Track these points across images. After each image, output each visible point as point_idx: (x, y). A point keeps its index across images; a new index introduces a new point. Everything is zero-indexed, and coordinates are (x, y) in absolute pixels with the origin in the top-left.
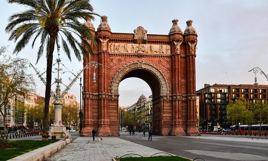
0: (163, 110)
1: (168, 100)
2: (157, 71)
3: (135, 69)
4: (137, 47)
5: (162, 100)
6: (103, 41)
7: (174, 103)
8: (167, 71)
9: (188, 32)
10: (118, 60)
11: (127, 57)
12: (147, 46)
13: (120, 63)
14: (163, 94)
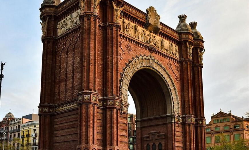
0: (175, 136)
1: (180, 123)
2: (168, 77)
3: (146, 67)
4: (148, 35)
5: (173, 121)
6: (116, 7)
7: (187, 127)
8: (177, 80)
9: (197, 36)
10: (127, 47)
11: (138, 46)
12: (158, 38)
13: (130, 52)
14: (174, 113)
